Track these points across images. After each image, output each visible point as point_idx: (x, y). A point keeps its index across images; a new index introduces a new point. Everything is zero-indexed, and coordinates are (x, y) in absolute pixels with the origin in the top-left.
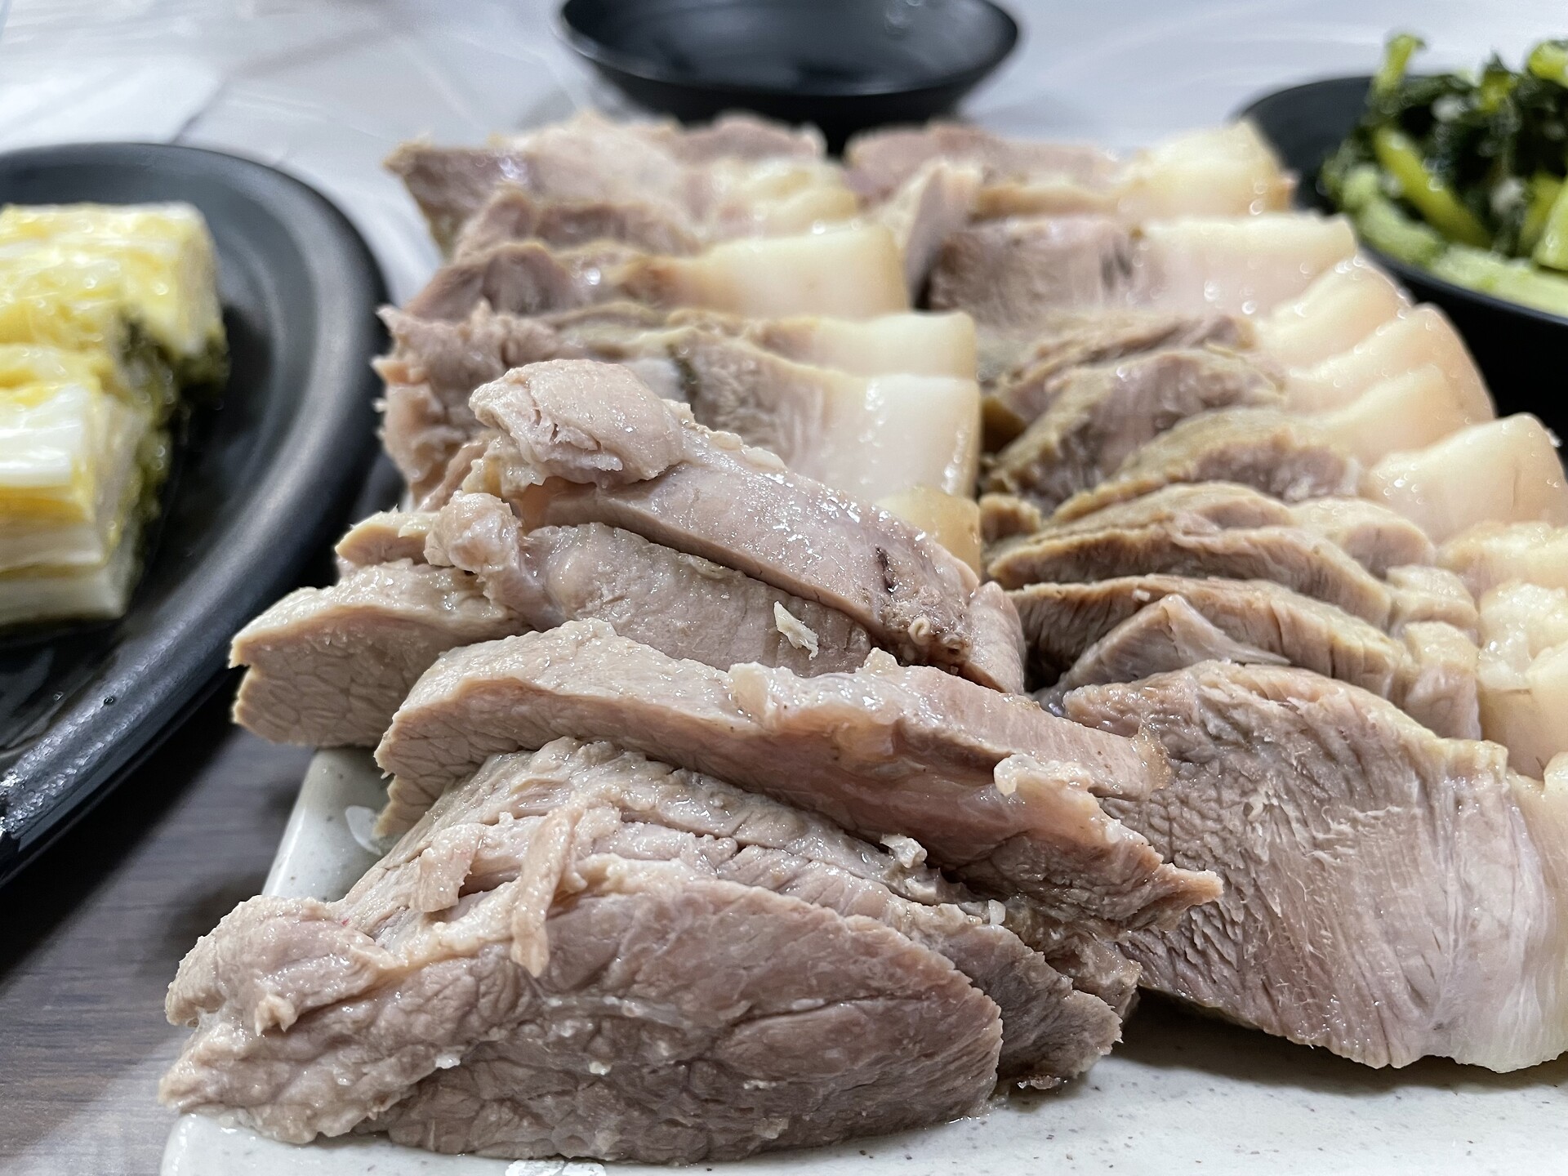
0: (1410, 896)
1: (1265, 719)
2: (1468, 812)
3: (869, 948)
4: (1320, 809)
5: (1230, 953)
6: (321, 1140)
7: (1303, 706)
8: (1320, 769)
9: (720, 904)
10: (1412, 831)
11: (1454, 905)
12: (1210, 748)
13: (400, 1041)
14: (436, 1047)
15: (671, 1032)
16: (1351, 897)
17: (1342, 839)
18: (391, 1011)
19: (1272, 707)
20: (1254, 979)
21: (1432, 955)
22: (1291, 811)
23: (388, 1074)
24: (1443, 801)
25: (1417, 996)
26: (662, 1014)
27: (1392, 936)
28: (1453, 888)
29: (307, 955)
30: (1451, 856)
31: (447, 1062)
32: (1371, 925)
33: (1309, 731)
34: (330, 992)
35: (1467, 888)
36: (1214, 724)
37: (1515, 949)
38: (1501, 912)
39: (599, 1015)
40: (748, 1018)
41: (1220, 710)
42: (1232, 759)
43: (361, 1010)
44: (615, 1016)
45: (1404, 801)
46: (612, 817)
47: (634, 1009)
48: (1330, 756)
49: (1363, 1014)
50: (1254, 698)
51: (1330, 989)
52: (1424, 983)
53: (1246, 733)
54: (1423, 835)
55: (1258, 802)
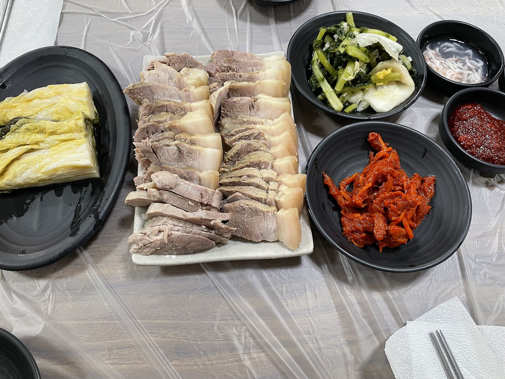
0: (261, 225)
1: (246, 208)
2: (268, 216)
3: (199, 238)
4: (252, 217)
5: (242, 231)
6: (147, 255)
7: (250, 206)
8: (252, 212)
9: (184, 235)
10: (262, 219)
11: (266, 226)
12: (240, 210)
13: (154, 247)
14: (158, 248)
15: (180, 246)
16: (255, 225)
17: (254, 220)
18: (153, 245)
19: (247, 206)
20: (244, 234)
21: (263, 231)
22: (249, 217)
23: (153, 250)
24: (266, 216)
25: (261, 235)
26: (179, 245)
27: (259, 229)
28: (266, 224)
29: (143, 240)
30: (266, 221)
31: (159, 249)
32: (257, 228)
33: (251, 209)
34: (146, 243)
35: (267, 224)
36: (241, 208)
37: (272, 230)
38: (271, 227)
39: (173, 245)
40: (188, 244)
41: (241, 206)
42: (243, 212)
43: (150, 245)
44: (175, 245)
45: (261, 216)
46: (173, 226)
47: (176, 244)
48: (253, 211)
49: (255, 237)
50: (245, 205)
51: (252, 234)
52: (262, 233)
53: (244, 209)
54: (263, 219)
55: (245, 216)
